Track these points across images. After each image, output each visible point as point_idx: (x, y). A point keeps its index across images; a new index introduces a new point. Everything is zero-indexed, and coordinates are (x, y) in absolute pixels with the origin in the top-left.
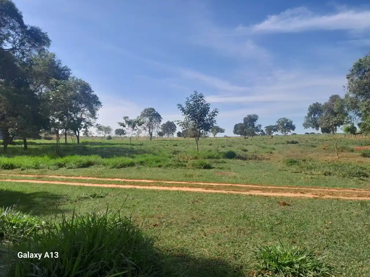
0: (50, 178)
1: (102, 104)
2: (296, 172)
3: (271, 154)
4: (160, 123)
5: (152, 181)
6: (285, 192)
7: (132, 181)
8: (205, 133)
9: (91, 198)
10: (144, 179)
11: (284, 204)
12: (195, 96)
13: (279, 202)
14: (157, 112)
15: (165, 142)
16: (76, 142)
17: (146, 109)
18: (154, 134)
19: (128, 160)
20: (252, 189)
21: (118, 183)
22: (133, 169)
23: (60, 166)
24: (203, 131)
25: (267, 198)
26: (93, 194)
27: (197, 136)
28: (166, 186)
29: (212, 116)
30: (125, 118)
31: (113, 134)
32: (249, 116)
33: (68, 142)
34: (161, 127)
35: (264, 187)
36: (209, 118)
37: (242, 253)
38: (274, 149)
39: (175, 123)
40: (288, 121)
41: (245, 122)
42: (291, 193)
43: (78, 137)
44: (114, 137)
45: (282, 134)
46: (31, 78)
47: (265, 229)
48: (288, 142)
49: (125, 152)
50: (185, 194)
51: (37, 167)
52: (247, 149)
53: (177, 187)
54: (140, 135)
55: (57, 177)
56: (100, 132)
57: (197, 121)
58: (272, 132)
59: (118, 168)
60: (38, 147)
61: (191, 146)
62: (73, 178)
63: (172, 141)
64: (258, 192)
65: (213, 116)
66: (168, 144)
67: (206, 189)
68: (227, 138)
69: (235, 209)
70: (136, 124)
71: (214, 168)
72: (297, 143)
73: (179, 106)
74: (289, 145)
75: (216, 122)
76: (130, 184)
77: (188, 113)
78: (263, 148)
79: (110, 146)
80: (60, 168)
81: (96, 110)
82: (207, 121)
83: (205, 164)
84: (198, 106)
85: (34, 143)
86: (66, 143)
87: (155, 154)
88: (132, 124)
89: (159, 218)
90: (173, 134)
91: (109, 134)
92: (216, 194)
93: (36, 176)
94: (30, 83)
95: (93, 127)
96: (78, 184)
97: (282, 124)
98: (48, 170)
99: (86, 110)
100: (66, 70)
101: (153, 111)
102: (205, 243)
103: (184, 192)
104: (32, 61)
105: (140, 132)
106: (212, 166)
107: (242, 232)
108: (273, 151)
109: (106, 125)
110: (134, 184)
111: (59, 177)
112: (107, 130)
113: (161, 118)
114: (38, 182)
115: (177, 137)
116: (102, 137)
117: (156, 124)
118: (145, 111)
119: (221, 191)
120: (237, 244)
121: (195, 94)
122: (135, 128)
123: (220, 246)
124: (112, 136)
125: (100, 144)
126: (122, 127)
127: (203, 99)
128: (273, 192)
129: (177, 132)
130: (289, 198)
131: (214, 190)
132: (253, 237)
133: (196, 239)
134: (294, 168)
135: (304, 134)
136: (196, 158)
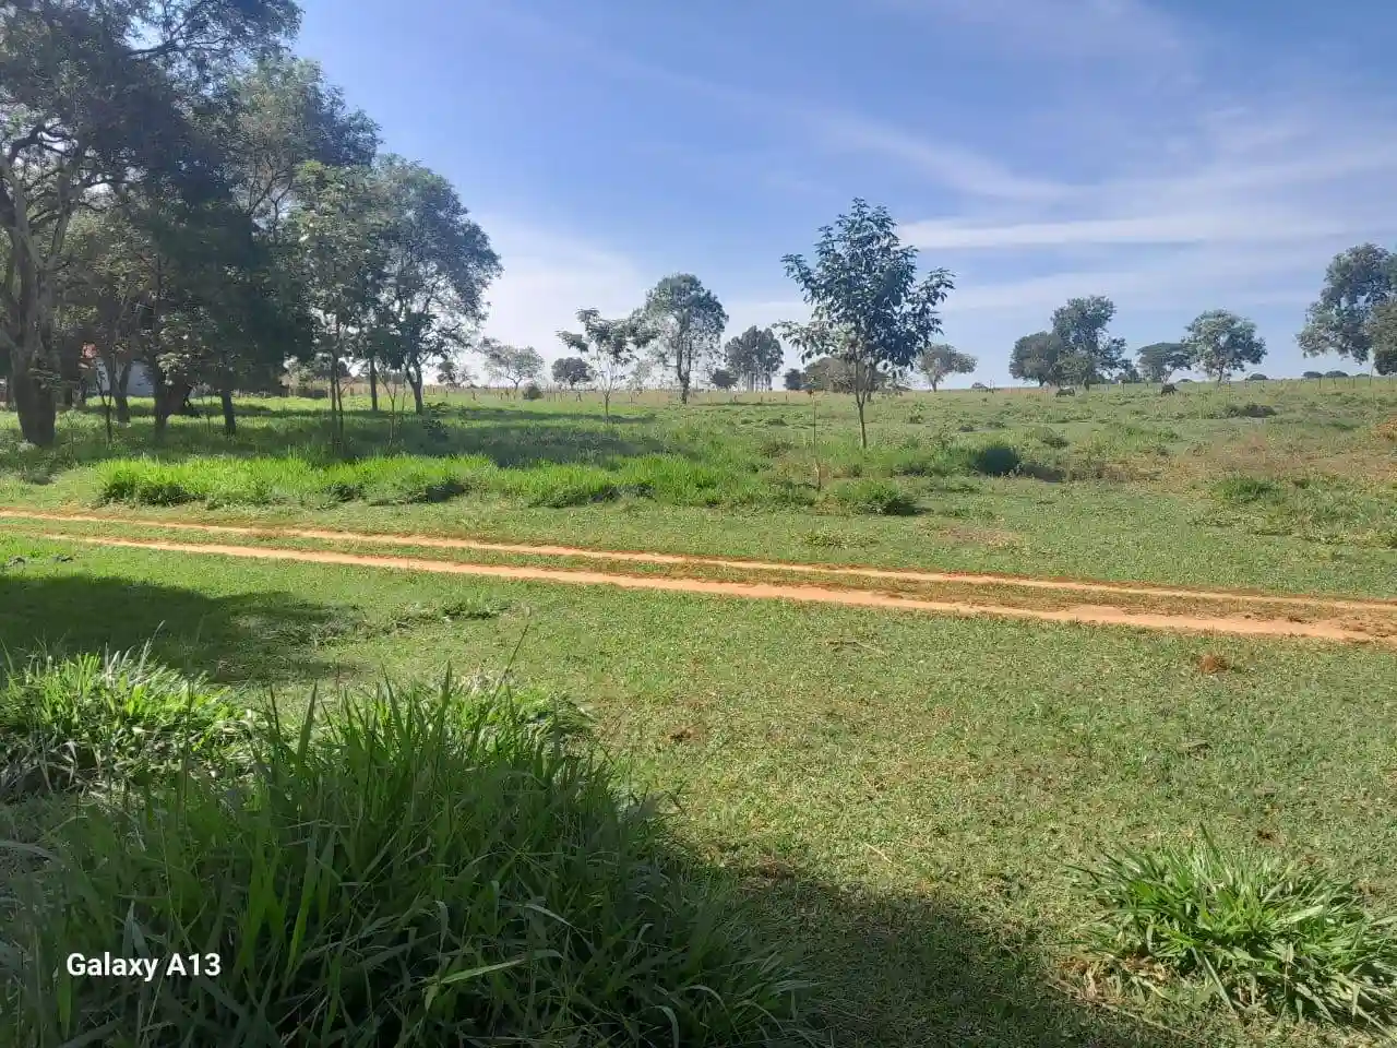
0: (305, 541)
1: (499, 262)
2: (1263, 532)
3: (1161, 459)
4: (719, 336)
5: (679, 560)
6: (1222, 615)
7: (604, 558)
8: (894, 374)
9: (447, 619)
10: (652, 550)
11: (1221, 666)
12: (858, 218)
13: (1195, 659)
14: (709, 293)
15: (737, 409)
16: (411, 405)
17: (666, 280)
18: (698, 378)
19: (595, 476)
20: (1083, 599)
21: (552, 563)
22: (610, 513)
23: (345, 494)
24: (886, 366)
25: (1143, 637)
26: (451, 605)
27: (863, 384)
28: (734, 581)
29: (924, 303)
30: (586, 315)
31: (546, 377)
32: (1078, 305)
33: (382, 409)
34: (722, 350)
35: (1130, 591)
36: (914, 309)
37: (1037, 873)
38: (1172, 436)
39: (777, 333)
40: (1236, 326)
41: (1062, 332)
42: (1248, 617)
43: (417, 386)
44: (550, 391)
45: (1207, 380)
46: (236, 161)
47: (1135, 771)
48: (1233, 411)
49: (585, 445)
50: (805, 612)
51: (261, 499)
52: (1067, 437)
53: (777, 584)
54: (647, 382)
55: (326, 536)
56: (499, 369)
57: (863, 326)
58: (1168, 368)
59: (557, 506)
60: (273, 423)
61: (838, 426)
62: (387, 539)
63: (765, 405)
64: (1107, 613)
65: (929, 299)
66: (749, 418)
67: (892, 596)
68: (985, 395)
69: (1010, 681)
70: (628, 339)
71: (928, 510)
72: (1267, 412)
73: (790, 264)
74: (1235, 421)
75: (939, 326)
76: (597, 567)
77: (829, 292)
78: (1130, 432)
79: (532, 424)
80: (345, 501)
81: (479, 287)
82: (905, 322)
83: (891, 494)
84: (867, 263)
85: (263, 409)
86: (375, 411)
87: (693, 456)
88: (612, 338)
89: (696, 707)
90: (769, 380)
91: (531, 376)
92: (932, 615)
93: (255, 530)
94: (235, 182)
95: (468, 351)
96: (403, 564)
97: (1211, 338)
98: (299, 508)
99: (441, 284)
100: (362, 128)
101: (691, 289)
102: (878, 821)
103: (802, 608)
104: (236, 93)
105: (643, 370)
106: (916, 506)
107: (1037, 780)
108: (1168, 446)
109: (519, 345)
110: (613, 568)
111: (339, 537)
112: (525, 361)
113: (723, 315)
114: (261, 553)
115: (785, 389)
116: (507, 391)
117: (706, 341)
118: (662, 287)
119: (953, 605)
120: (1015, 829)
121: (856, 211)
122: (624, 354)
123: (942, 840)
124: (542, 386)
125: (499, 413)
126: (574, 353)
127: (889, 234)
128: (1170, 614)
129: (784, 370)
130: (1238, 640)
131: (923, 600)
132: (1085, 804)
133: (844, 801)
134: (1257, 515)
135: (1299, 375)
136: (856, 473)
